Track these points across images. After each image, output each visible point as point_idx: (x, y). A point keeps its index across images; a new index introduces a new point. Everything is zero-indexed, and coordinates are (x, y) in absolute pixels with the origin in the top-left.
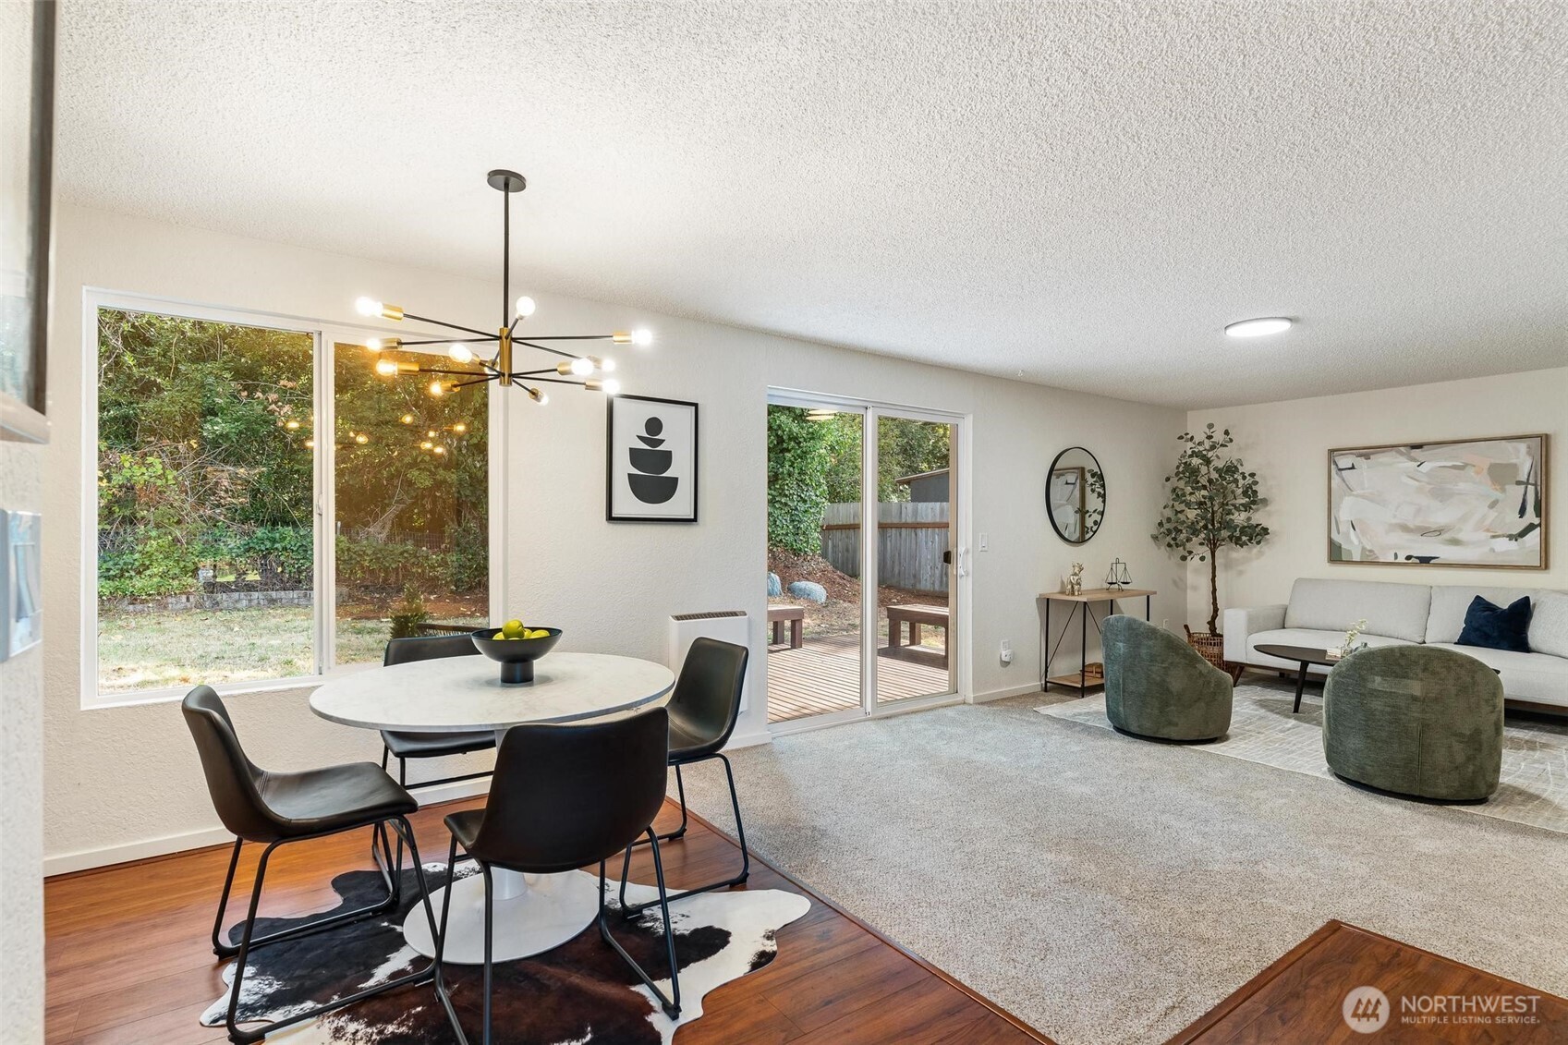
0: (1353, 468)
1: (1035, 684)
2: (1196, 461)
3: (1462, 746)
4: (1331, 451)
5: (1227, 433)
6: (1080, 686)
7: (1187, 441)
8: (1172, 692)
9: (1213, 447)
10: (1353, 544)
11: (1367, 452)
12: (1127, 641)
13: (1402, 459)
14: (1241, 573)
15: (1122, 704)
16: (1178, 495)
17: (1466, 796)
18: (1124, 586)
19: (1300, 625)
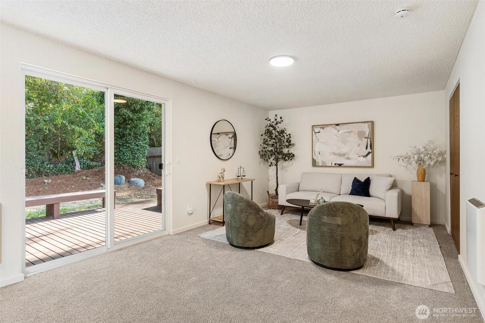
0: (319, 132)
1: (206, 221)
2: (271, 128)
3: (355, 245)
4: (313, 126)
5: (281, 118)
6: (222, 221)
7: (268, 121)
8: (250, 226)
9: (277, 124)
10: (319, 160)
11: (323, 127)
12: (232, 203)
13: (333, 129)
14: (286, 171)
15: (230, 232)
16: (265, 142)
17: (357, 266)
18: (243, 177)
19: (303, 190)
